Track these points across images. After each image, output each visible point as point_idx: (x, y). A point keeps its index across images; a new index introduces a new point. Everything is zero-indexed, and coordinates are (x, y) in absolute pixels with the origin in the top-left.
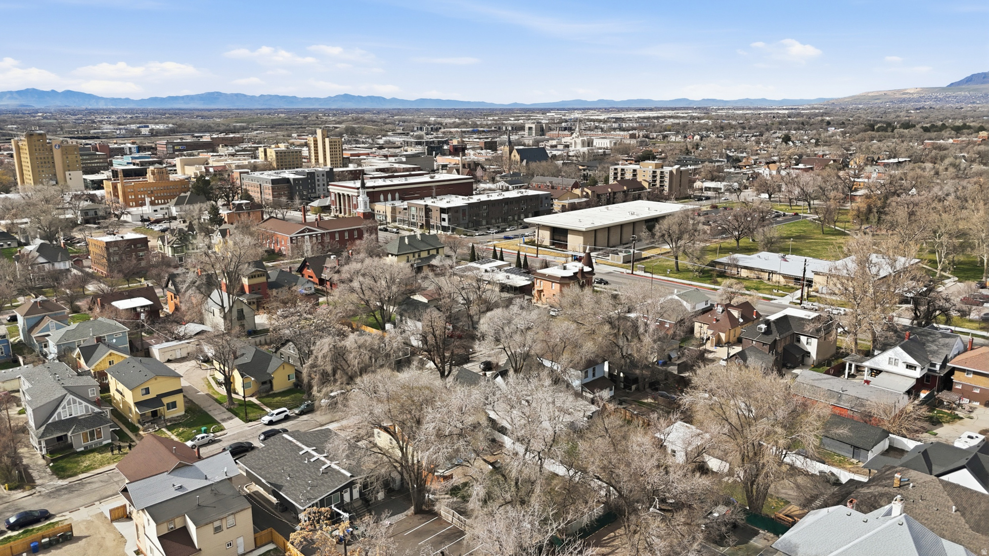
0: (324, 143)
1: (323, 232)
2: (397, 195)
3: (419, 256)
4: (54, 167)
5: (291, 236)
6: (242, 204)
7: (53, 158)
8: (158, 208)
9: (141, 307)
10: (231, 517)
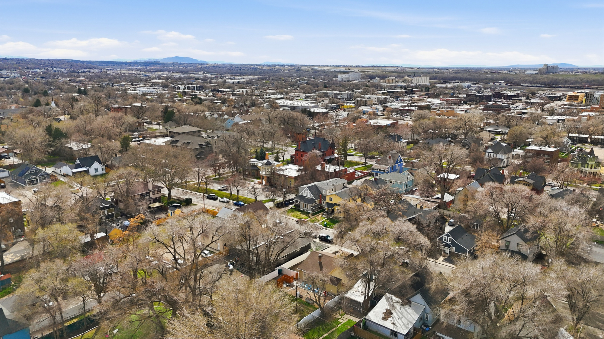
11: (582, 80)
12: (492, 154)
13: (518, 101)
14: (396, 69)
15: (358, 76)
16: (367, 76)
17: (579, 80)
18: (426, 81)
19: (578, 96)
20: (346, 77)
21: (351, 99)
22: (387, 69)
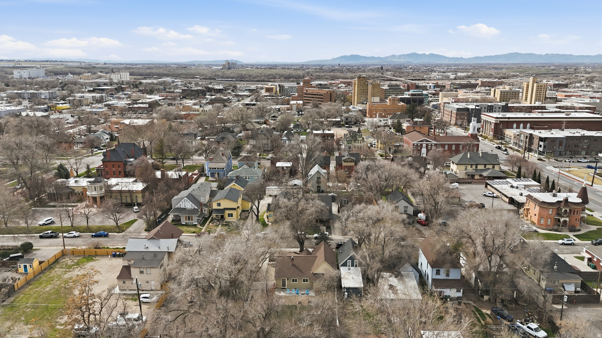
0: (533, 86)
1: (436, 143)
2: (528, 125)
3: (476, 167)
4: (367, 94)
5: (413, 143)
6: (417, 121)
7: (367, 90)
8: (382, 119)
9: (287, 167)
10: (149, 269)
11: (260, 74)
12: (287, 141)
13: (227, 94)
14: (79, 64)
15: (42, 72)
16: (50, 72)
17: (259, 74)
18: (126, 77)
19: (273, 88)
20: (25, 74)
21: (54, 99)
22: (68, 64)
